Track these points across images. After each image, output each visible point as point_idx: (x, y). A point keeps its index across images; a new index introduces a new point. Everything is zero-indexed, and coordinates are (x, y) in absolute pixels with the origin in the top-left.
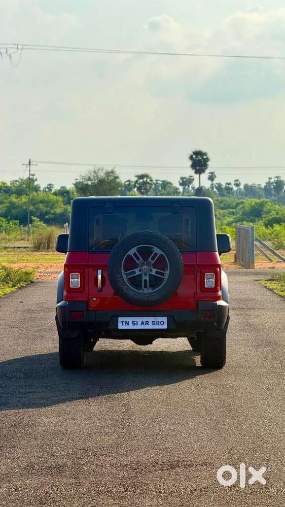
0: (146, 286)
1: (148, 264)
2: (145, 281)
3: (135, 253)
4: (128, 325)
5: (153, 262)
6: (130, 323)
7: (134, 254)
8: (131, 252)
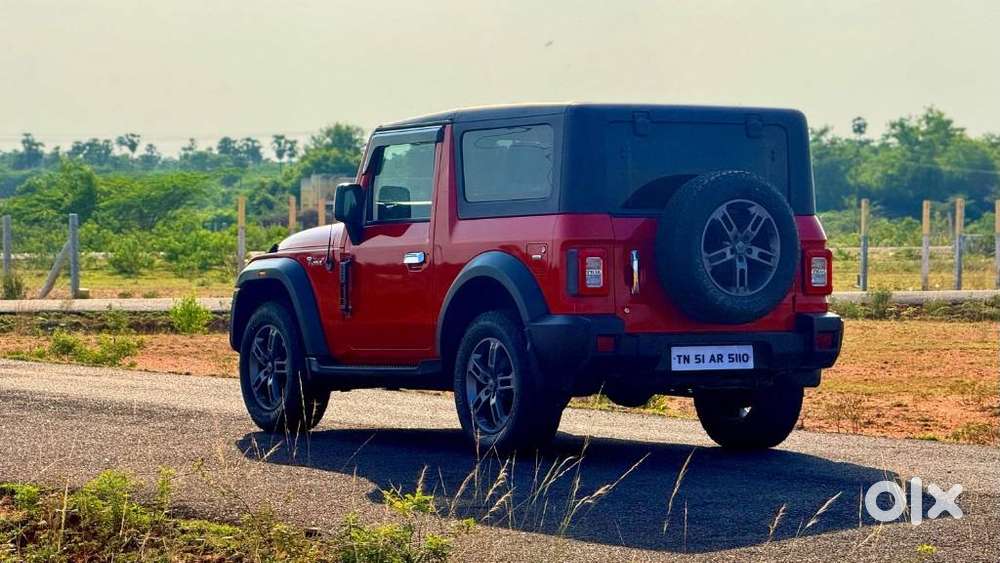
0: (742, 284)
1: (745, 239)
2: (742, 271)
3: (725, 215)
4: (688, 362)
5: (755, 233)
6: (692, 359)
7: (723, 218)
8: (717, 215)
